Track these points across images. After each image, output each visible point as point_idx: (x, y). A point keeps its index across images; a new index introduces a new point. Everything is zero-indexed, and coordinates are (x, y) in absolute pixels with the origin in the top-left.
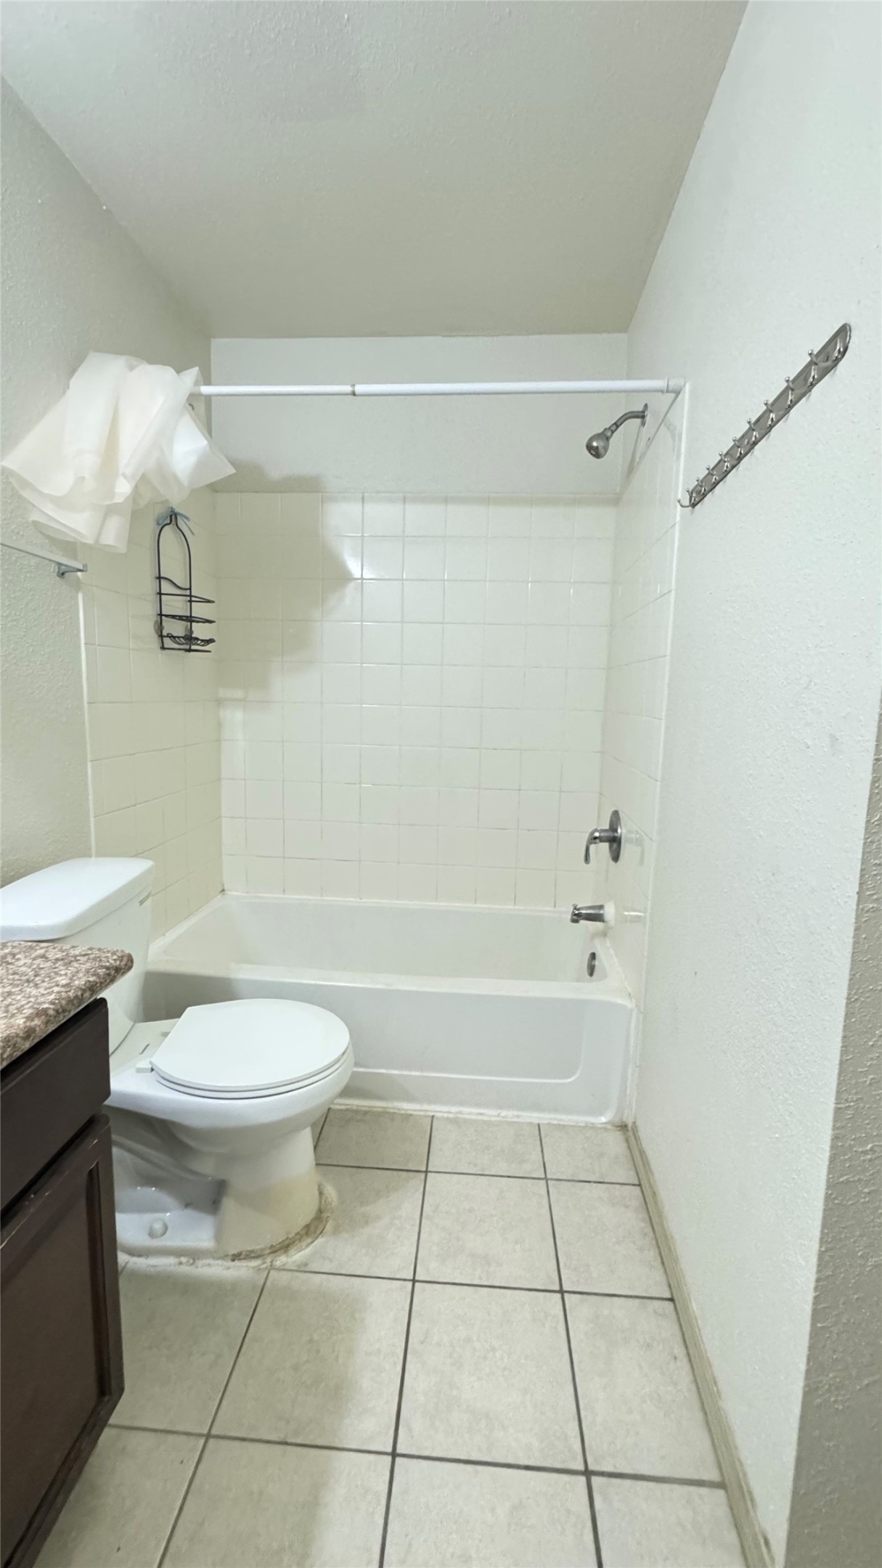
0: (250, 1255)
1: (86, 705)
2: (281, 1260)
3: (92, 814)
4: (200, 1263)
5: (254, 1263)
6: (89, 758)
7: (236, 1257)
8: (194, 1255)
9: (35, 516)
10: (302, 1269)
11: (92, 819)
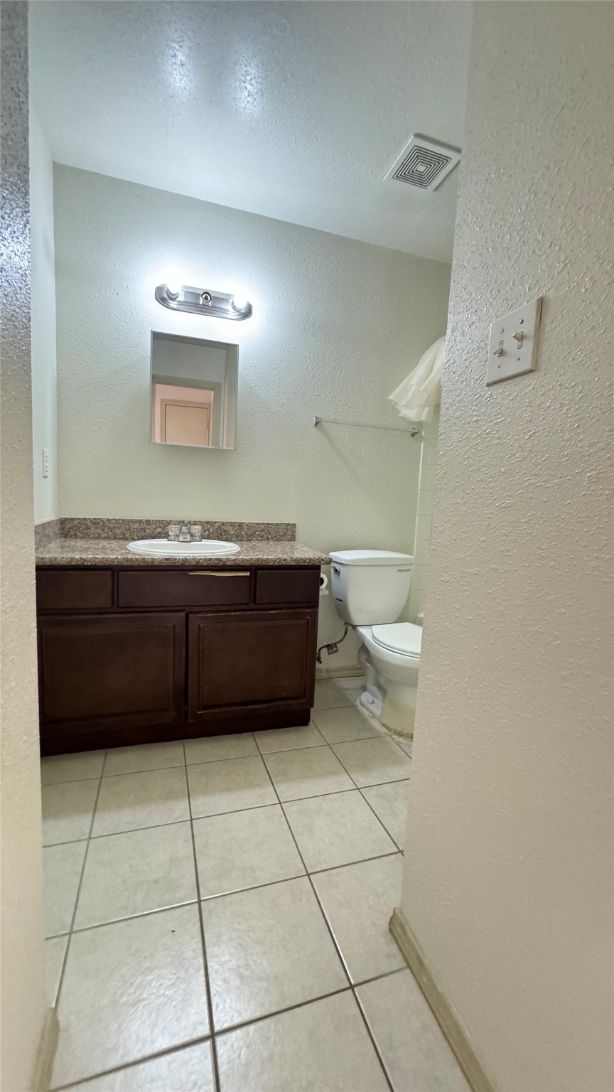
0: (388, 728)
1: (419, 491)
2: (396, 737)
3: (416, 539)
4: (374, 719)
5: (387, 731)
6: (418, 513)
7: (384, 725)
8: (374, 716)
9: (401, 415)
10: (398, 744)
11: (415, 542)
